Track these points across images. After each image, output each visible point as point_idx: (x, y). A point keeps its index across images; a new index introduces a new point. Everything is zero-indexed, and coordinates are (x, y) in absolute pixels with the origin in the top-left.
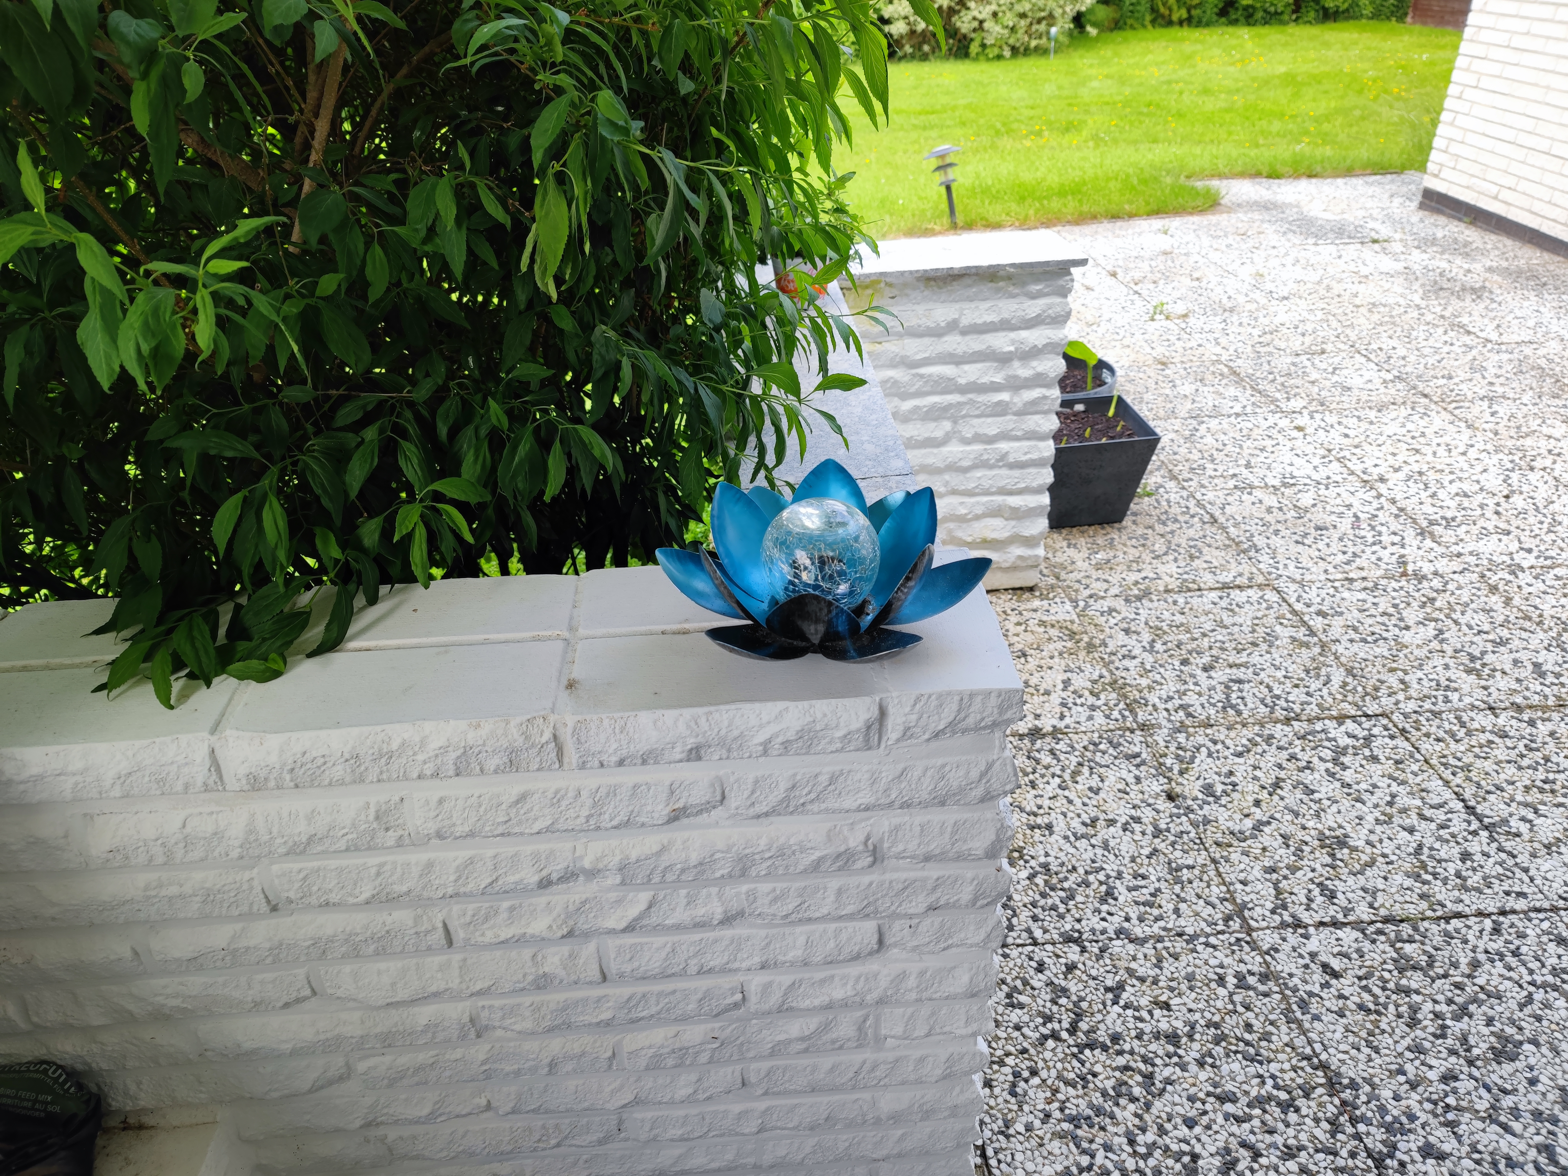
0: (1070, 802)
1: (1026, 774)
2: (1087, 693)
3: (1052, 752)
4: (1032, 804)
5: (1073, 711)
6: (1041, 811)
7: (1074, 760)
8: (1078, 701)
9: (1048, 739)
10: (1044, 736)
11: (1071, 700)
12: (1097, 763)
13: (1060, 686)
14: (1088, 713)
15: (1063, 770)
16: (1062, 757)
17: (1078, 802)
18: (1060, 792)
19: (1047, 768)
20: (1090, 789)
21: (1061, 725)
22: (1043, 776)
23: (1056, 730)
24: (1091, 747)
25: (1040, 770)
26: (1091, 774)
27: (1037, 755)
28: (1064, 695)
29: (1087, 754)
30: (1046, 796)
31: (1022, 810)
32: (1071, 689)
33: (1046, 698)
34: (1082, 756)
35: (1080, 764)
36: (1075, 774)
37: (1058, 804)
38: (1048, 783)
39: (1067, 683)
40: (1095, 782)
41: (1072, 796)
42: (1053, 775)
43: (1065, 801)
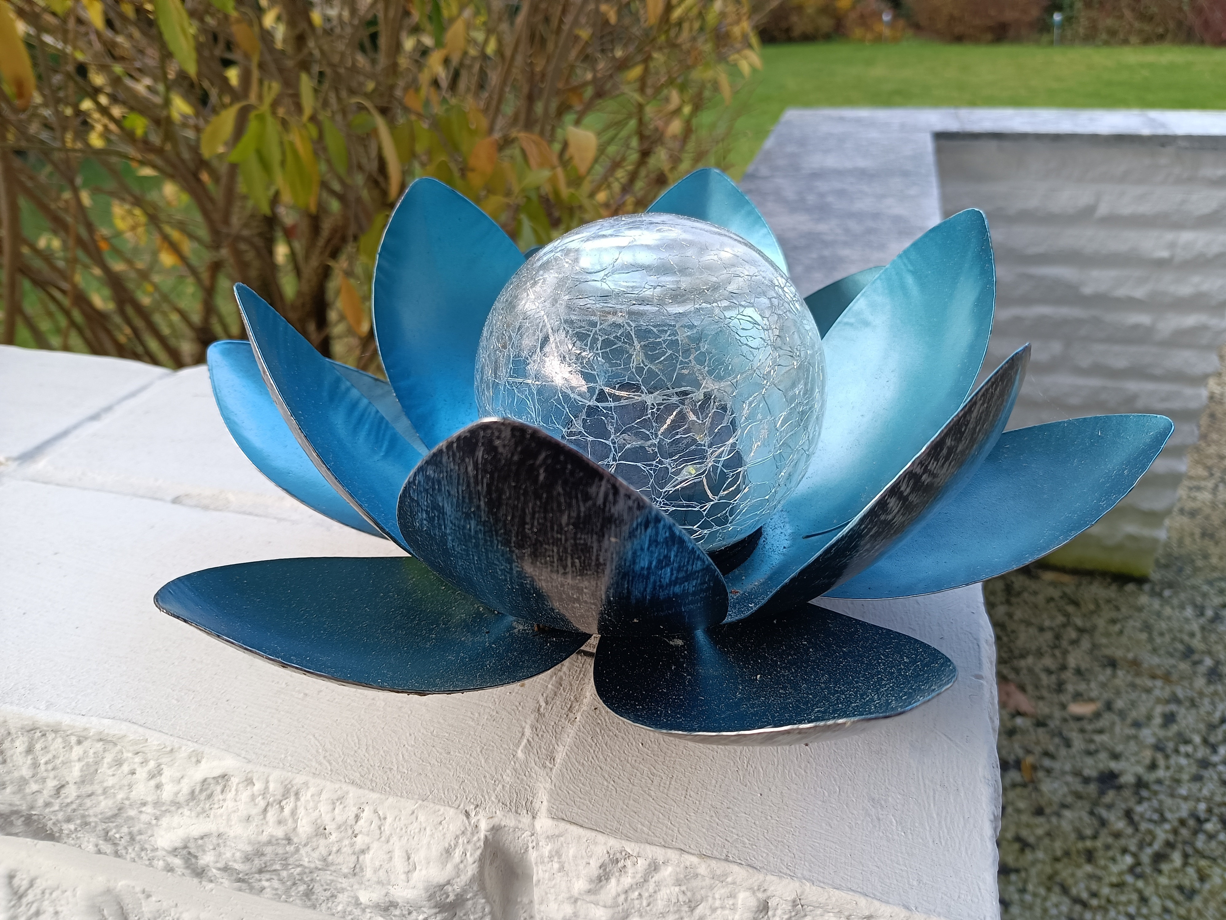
0: (1144, 900)
1: (1081, 837)
2: (1197, 739)
3: (1128, 814)
4: (1082, 885)
5: (1172, 761)
6: (1094, 902)
7: (1162, 834)
8: (1183, 749)
9: (1127, 793)
10: (1119, 788)
11: (1171, 745)
12: (1197, 851)
13: (1158, 720)
14: (1194, 769)
15: (1141, 845)
16: (1144, 826)
17: (1156, 903)
18: (1129, 879)
19: (1117, 835)
20: (1180, 888)
21: (1151, 777)
22: (1108, 847)
23: (1140, 784)
24: (1192, 822)
25: (1105, 838)
26: (1185, 864)
27: (1104, 813)
28: (1161, 733)
29: (1184, 832)
30: (1107, 880)
31: (1065, 890)
32: (1174, 728)
33: (1132, 731)
34: (1175, 832)
35: (1170, 845)
36: (1159, 858)
37: (1123, 898)
38: (1113, 860)
39: (1169, 719)
40: (1190, 877)
41: (1149, 891)
42: (1124, 851)
43: (1135, 897)
